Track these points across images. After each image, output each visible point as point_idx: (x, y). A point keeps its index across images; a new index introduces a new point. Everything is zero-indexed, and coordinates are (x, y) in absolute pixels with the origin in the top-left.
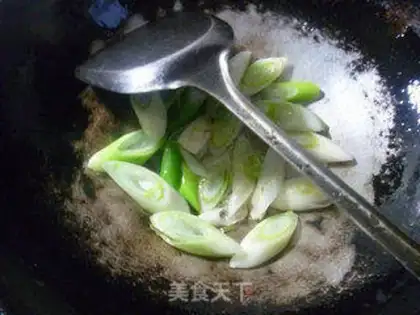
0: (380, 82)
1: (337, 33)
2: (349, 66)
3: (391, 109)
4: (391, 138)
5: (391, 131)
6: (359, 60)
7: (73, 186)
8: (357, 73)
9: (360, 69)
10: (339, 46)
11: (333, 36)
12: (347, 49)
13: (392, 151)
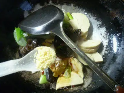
0: (106, 31)
1: (96, 15)
2: (98, 25)
3: (108, 40)
4: (106, 48)
5: (107, 46)
6: (101, 24)
7: (16, 54)
8: (100, 28)
9: (101, 27)
10: (96, 19)
11: (95, 16)
12: (98, 20)
13: (106, 52)
